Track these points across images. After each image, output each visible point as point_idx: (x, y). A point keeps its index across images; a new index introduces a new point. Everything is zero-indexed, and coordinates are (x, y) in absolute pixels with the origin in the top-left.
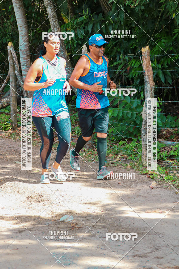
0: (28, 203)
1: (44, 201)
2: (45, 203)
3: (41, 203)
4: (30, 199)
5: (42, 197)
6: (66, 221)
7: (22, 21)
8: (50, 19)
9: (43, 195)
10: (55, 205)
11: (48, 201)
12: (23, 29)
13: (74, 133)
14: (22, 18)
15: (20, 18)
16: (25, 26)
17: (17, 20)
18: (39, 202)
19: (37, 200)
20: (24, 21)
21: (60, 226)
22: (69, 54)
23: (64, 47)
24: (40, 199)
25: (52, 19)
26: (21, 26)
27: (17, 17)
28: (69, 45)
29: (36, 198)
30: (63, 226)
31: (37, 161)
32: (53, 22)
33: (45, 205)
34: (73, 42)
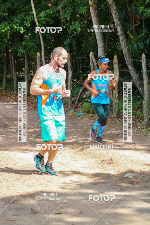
0: (102, 164)
1: (113, 163)
2: (114, 165)
3: (111, 165)
4: (103, 162)
5: (112, 160)
6: (128, 178)
7: (100, 37)
8: (120, 35)
9: (113, 159)
10: (121, 166)
11: (116, 163)
12: (101, 43)
13: (136, 115)
14: (100, 35)
15: (99, 35)
16: (102, 40)
17: (96, 36)
18: (110, 164)
19: (109, 163)
20: (101, 37)
21: (124, 181)
22: (133, 60)
23: (129, 55)
24: (111, 162)
25: (121, 36)
26: (99, 40)
27: (96, 35)
28: (133, 54)
29: (108, 161)
30: (126, 181)
31: (109, 135)
32: (121, 38)
33: (114, 166)
34: (136, 52)
